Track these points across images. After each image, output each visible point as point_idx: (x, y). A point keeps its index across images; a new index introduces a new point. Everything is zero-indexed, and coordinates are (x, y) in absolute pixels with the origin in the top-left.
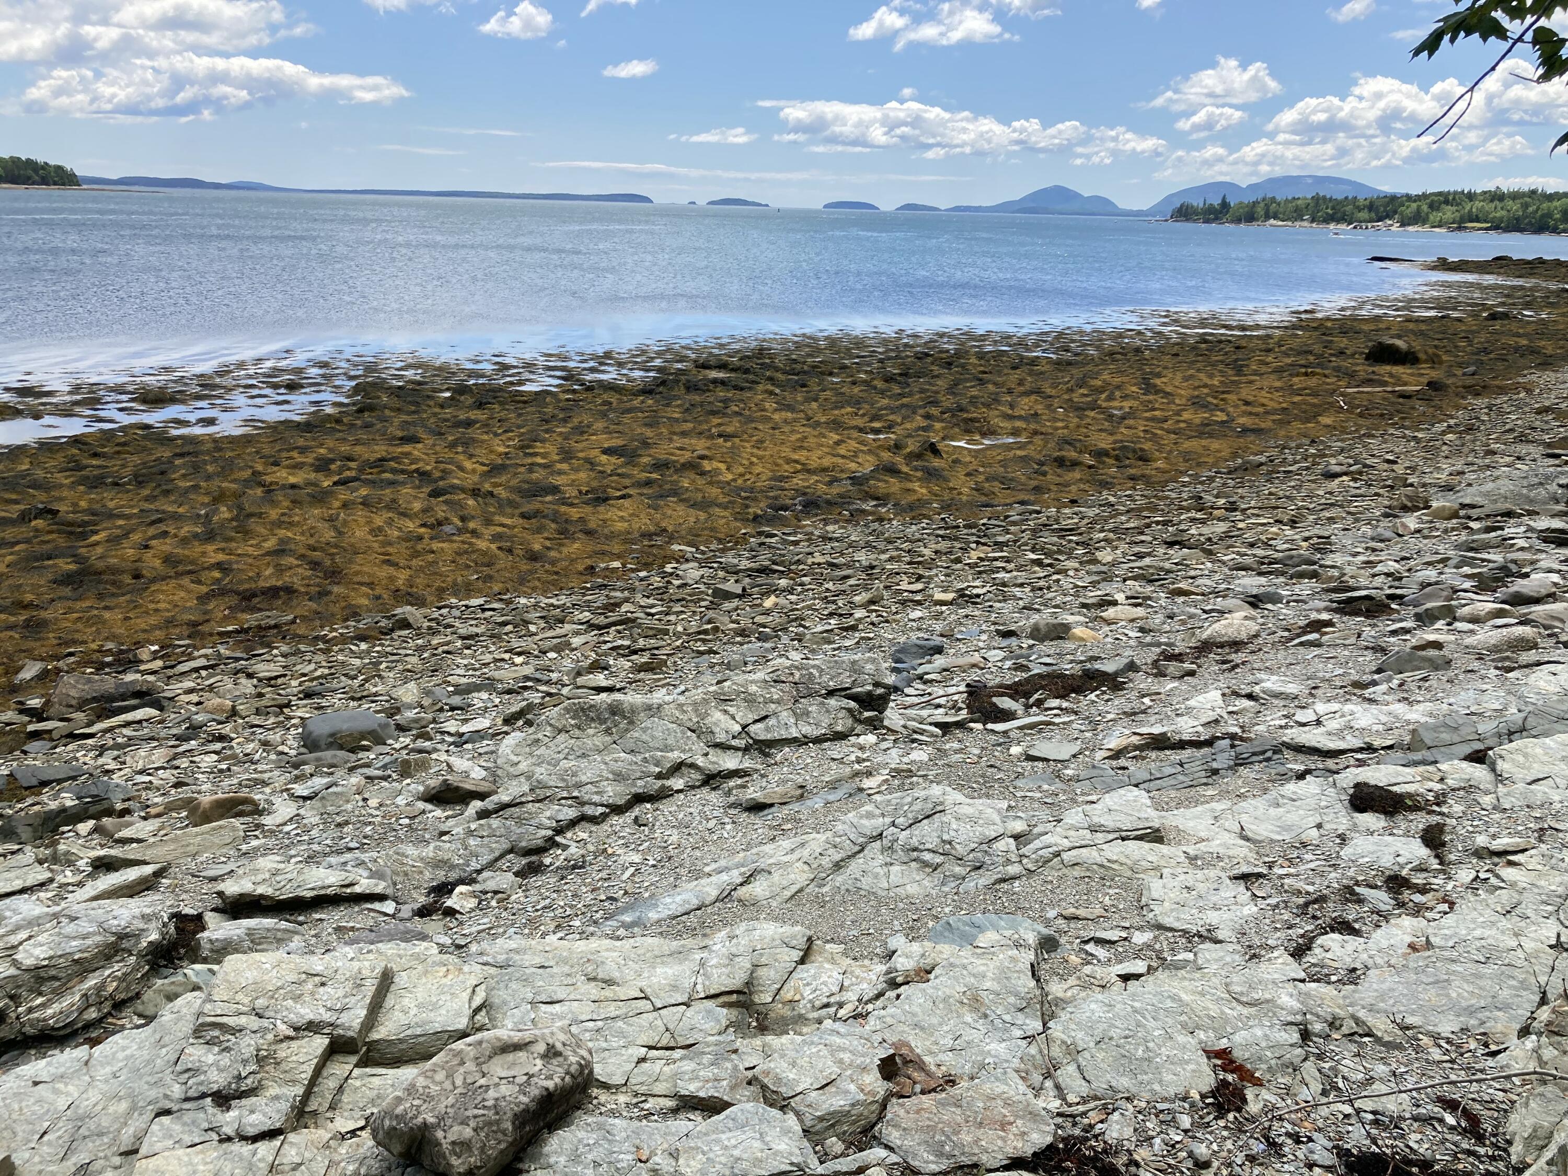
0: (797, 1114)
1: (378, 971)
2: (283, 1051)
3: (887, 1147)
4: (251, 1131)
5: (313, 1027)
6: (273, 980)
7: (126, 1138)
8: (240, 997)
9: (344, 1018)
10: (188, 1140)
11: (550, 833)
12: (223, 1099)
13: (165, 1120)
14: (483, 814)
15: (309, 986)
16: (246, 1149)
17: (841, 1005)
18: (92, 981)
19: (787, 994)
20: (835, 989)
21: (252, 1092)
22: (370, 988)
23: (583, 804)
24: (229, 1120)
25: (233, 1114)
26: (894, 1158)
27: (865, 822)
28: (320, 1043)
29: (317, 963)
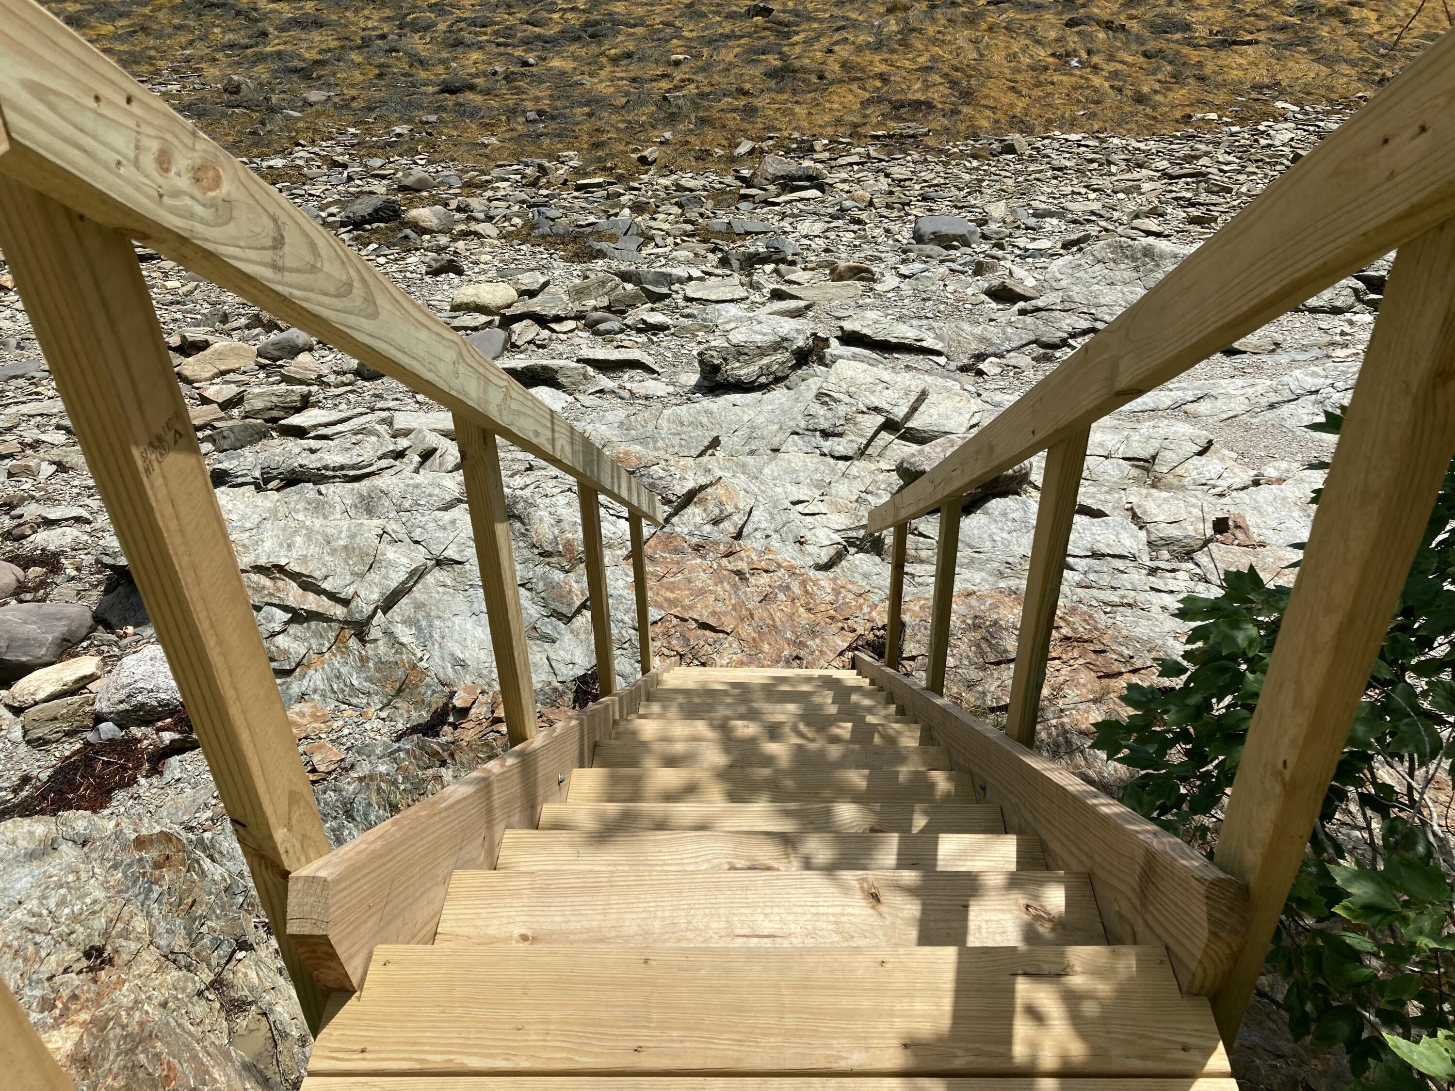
0: (1148, 532)
1: (919, 389)
2: (860, 418)
3: (1197, 564)
4: (837, 454)
5: (877, 410)
6: (861, 378)
7: (775, 442)
8: (843, 383)
9: (895, 410)
10: (805, 449)
11: (1066, 335)
12: (826, 434)
13: (796, 437)
14: (1023, 312)
15: (880, 387)
16: (832, 461)
17: (1214, 487)
18: (766, 361)
19: (1179, 471)
20: (1215, 476)
21: (840, 435)
22: (913, 399)
23: (1096, 320)
24: (828, 445)
25: (828, 443)
26: (1198, 571)
27: (1309, 379)
28: (880, 420)
29: (886, 376)
